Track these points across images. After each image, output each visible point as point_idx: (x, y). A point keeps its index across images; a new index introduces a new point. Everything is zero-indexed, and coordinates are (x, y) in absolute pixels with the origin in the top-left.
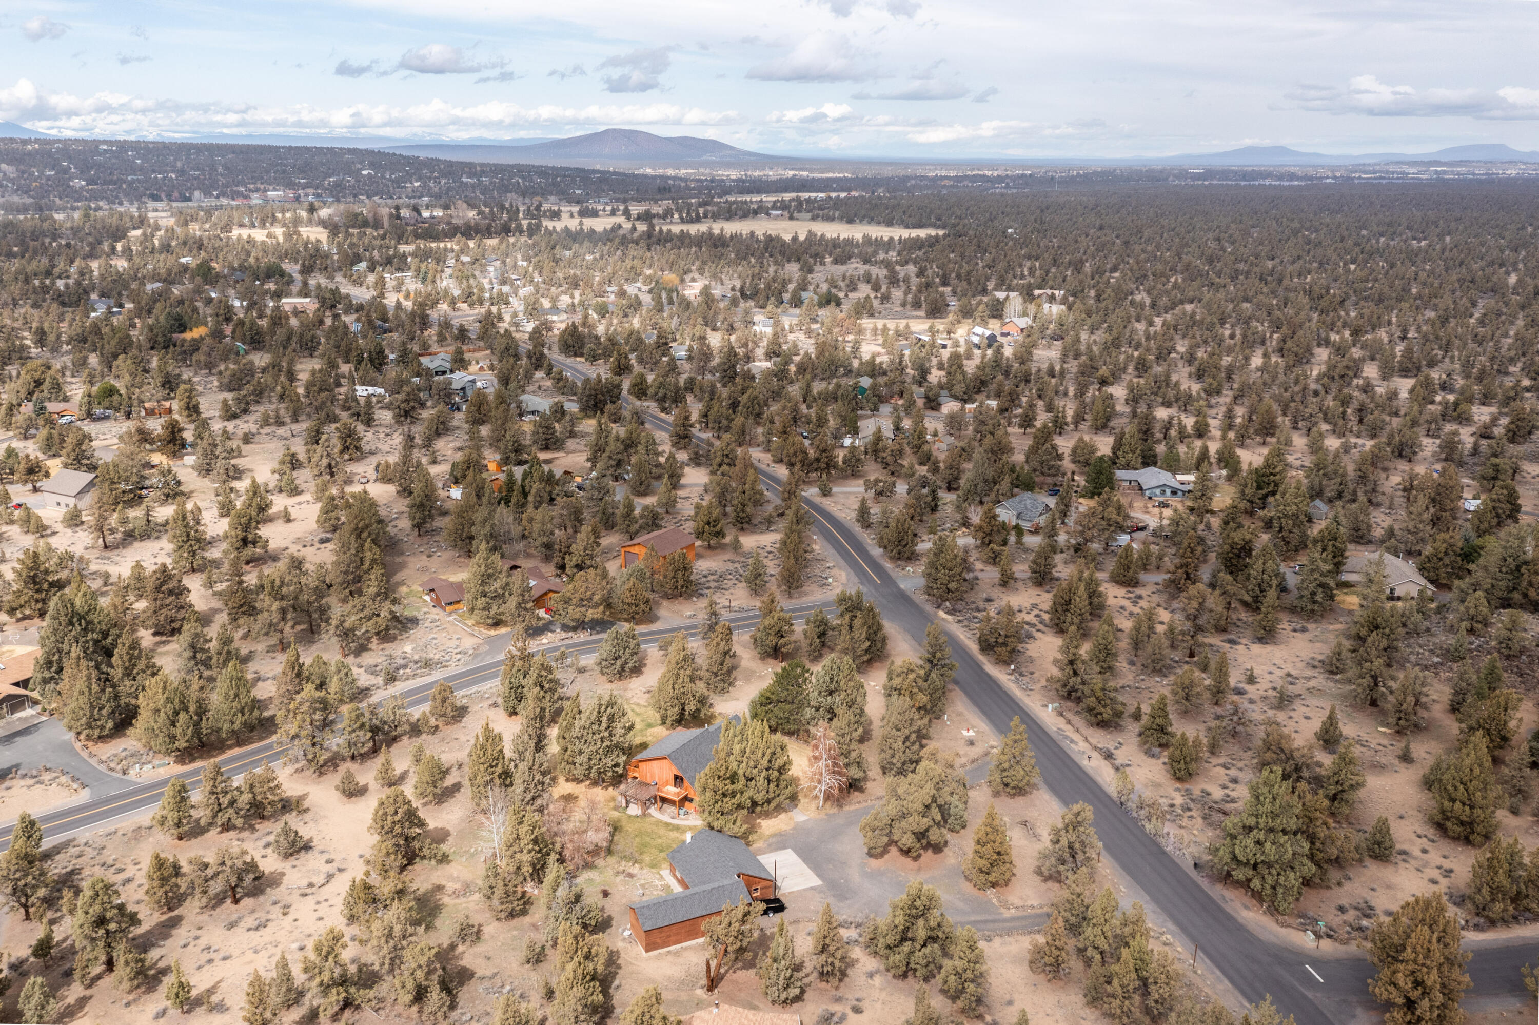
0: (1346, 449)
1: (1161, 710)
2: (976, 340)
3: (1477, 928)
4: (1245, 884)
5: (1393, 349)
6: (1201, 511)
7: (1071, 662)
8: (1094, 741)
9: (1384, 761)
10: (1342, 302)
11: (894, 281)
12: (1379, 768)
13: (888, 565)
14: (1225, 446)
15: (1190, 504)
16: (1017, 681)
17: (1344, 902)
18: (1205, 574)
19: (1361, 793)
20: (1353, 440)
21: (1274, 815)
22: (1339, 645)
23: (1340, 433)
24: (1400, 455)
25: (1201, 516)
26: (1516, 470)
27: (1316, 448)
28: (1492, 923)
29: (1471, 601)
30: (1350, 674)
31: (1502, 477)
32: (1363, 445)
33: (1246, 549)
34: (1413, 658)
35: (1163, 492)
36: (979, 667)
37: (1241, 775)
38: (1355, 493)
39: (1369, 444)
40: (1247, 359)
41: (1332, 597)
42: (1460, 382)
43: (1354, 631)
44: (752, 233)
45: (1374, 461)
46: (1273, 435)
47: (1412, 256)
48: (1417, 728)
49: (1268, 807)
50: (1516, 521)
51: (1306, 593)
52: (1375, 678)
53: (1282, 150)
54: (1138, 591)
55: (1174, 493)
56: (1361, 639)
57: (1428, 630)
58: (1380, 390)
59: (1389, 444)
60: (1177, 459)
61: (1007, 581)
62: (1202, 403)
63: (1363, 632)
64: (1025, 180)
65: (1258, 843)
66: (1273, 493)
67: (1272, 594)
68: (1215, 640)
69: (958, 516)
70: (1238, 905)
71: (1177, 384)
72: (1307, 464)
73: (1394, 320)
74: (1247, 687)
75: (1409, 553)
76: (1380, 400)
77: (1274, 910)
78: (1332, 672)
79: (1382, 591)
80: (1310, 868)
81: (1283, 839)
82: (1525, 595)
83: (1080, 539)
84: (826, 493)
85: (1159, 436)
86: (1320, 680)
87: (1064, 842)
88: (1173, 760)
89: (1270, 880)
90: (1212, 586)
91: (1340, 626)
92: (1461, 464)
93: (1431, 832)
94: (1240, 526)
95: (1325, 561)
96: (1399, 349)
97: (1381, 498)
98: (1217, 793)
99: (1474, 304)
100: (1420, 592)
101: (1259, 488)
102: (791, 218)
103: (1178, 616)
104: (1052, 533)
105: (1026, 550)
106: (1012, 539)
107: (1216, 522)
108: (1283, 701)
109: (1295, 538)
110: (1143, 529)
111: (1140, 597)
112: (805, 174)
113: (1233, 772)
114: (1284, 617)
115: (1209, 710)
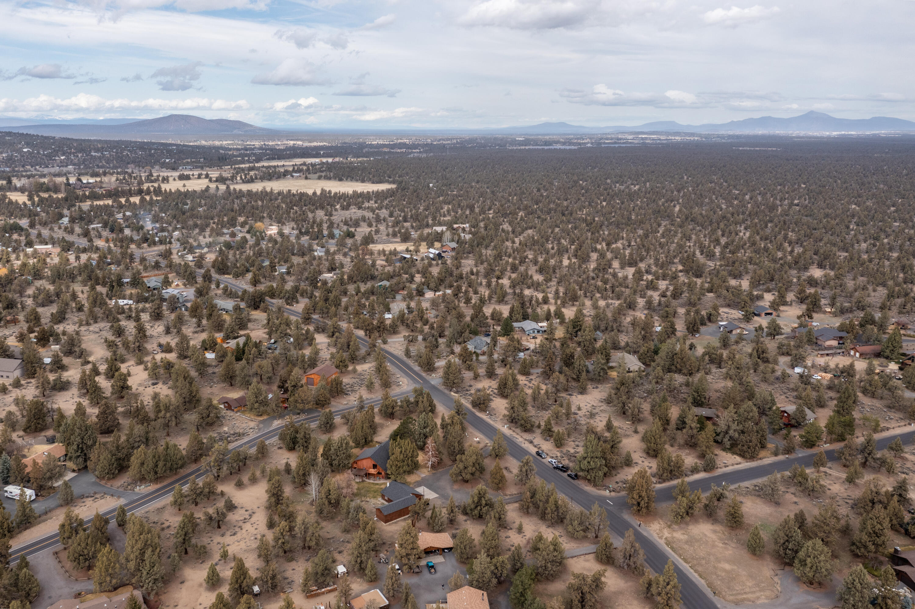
0: (608, 306)
1: (548, 423)
2: (431, 256)
3: (660, 483)
4: (585, 478)
5: (624, 252)
6: (551, 340)
7: (512, 408)
8: (525, 437)
9: (628, 433)
10: (601, 226)
11: (378, 220)
12: (627, 436)
13: (424, 374)
14: (557, 309)
15: (546, 336)
16: (490, 418)
17: (618, 480)
18: (557, 368)
19: (621, 445)
20: (610, 301)
21: (593, 452)
22: (610, 392)
23: (604, 298)
24: (630, 308)
25: (551, 342)
26: (675, 312)
27: (595, 307)
28: (664, 481)
29: (656, 371)
30: (615, 403)
31: (670, 316)
32: (615, 304)
33: (572, 356)
34: (637, 395)
35: (534, 332)
36: (473, 414)
37: (579, 444)
38: (612, 327)
39: (617, 303)
40: (561, 262)
41: (606, 373)
42: (654, 269)
43: (615, 387)
44: (289, 191)
45: (620, 312)
46: (577, 301)
47: (632, 196)
48: (640, 421)
49: (590, 449)
50: (675, 335)
51: (597, 372)
52: (624, 403)
53: (563, 124)
54: (531, 377)
55: (538, 332)
56: (618, 389)
57: (642, 384)
58: (620, 275)
59: (625, 303)
60: (537, 315)
61: (476, 377)
62: (544, 286)
63: (619, 386)
64: (429, 147)
65: (589, 462)
66: (580, 330)
67: (584, 374)
68: (563, 395)
69: (449, 350)
70: (583, 485)
71: (531, 277)
72: (592, 314)
73: (625, 235)
74: (578, 412)
75: (635, 352)
76: (621, 280)
77: (595, 486)
78: (608, 403)
79: (624, 369)
80: (606, 469)
81: (596, 460)
82: (676, 367)
83: (504, 357)
84: (385, 342)
85: (528, 305)
86: (604, 407)
87: (524, 469)
88: (555, 440)
89: (593, 475)
90: (560, 372)
91: (610, 385)
92: (654, 310)
93: (645, 455)
94: (568, 346)
95: (603, 359)
96: (627, 252)
97: (623, 328)
98: (572, 451)
99: (659, 225)
100: (639, 368)
101: (574, 328)
102: (306, 178)
103: (550, 386)
104: (491, 355)
105: (481, 363)
106: (474, 358)
107: (558, 344)
108: (592, 415)
109: (590, 351)
110: (528, 349)
111: (532, 380)
112: (300, 143)
113: (577, 443)
114: (589, 383)
115: (565, 422)
